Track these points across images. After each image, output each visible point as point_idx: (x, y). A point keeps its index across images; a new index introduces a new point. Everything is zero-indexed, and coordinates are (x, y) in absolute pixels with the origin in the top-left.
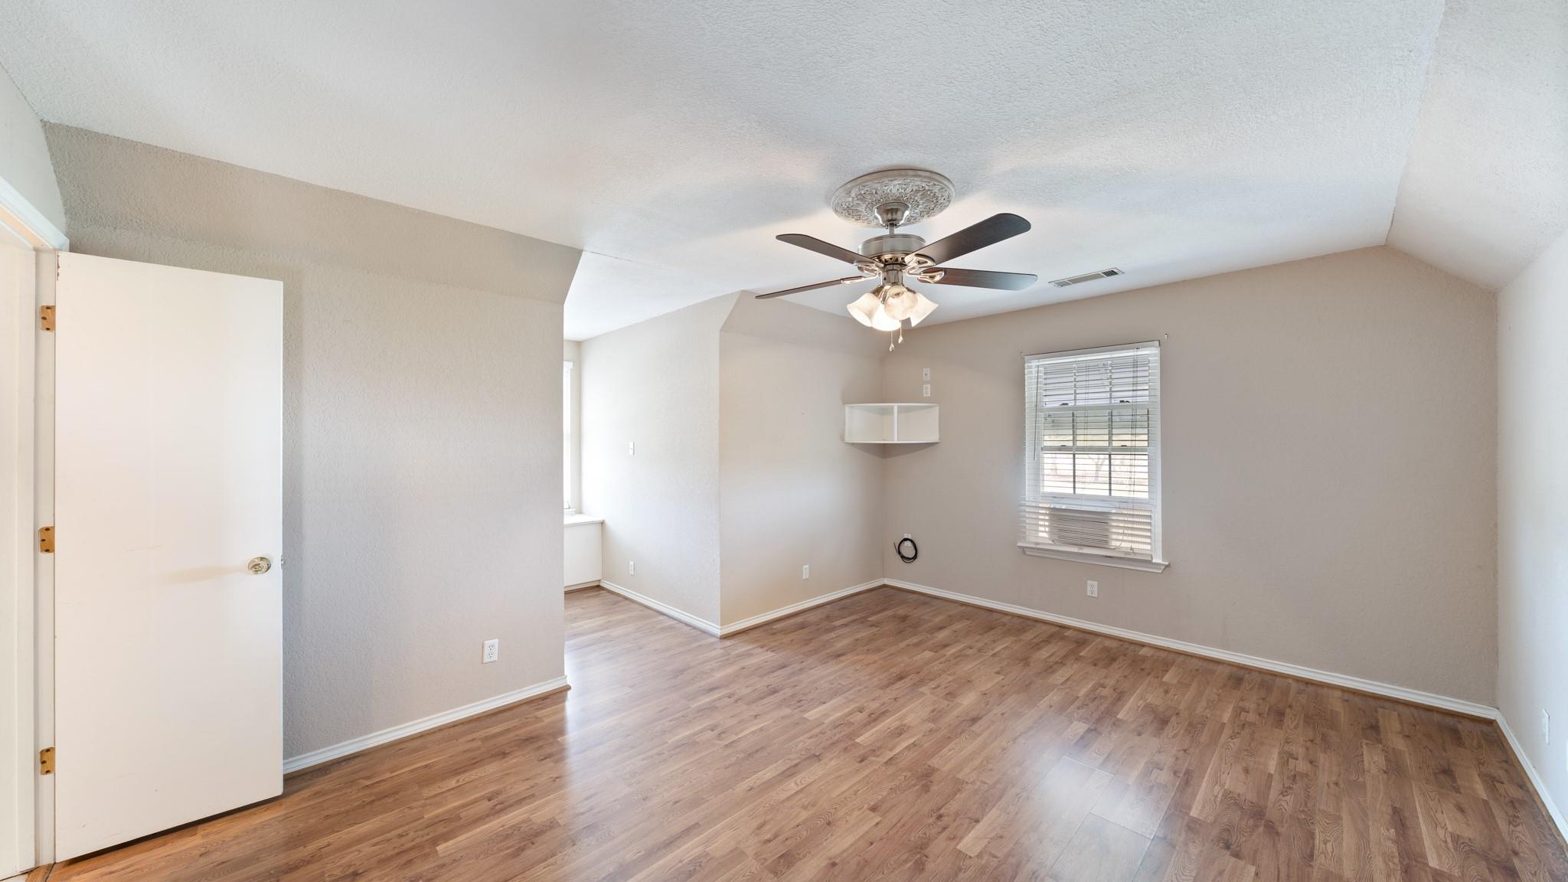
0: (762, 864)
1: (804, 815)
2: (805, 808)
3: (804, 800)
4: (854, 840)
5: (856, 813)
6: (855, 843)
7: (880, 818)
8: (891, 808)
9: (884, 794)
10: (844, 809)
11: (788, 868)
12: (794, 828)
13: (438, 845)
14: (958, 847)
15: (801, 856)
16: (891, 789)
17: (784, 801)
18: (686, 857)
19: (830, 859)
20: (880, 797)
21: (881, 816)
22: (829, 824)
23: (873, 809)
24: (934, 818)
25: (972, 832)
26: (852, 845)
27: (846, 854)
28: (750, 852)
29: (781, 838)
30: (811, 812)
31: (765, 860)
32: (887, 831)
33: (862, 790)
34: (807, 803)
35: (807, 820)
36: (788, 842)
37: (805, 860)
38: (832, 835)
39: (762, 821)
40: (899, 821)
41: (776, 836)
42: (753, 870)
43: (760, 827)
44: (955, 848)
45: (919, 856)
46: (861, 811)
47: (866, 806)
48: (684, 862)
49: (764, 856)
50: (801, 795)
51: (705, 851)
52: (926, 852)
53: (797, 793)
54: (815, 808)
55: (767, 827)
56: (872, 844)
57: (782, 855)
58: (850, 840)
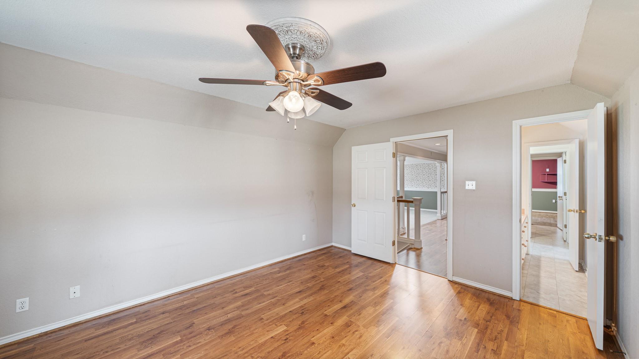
0: (356, 324)
1: (343, 342)
2: (344, 345)
3: (345, 349)
4: (324, 331)
5: (321, 342)
6: (324, 330)
7: (311, 339)
8: (305, 344)
9: (306, 352)
10: (326, 344)
11: (347, 323)
12: (347, 336)
13: (478, 332)
14: (287, 328)
15: (343, 326)
16: (301, 354)
17: (354, 348)
18: (383, 326)
19: (333, 325)
20: (309, 350)
21: (311, 340)
22: (333, 337)
23: (313, 343)
24: (289, 339)
25: (277, 333)
26: (325, 329)
27: (327, 326)
28: (361, 328)
29: (351, 332)
30: (341, 342)
31: (355, 325)
32: (310, 334)
33: (316, 354)
34: (343, 347)
35: (343, 339)
36: (348, 331)
37: (342, 325)
38: (332, 333)
39: (361, 339)
40: (304, 338)
41: (354, 333)
42: (358, 322)
43: (361, 337)
44: (288, 328)
45: (302, 326)
46: (319, 343)
47: (316, 345)
48: (383, 325)
49: (356, 326)
50: (346, 351)
51: (378, 328)
52: (299, 327)
53: (348, 353)
54: (339, 344)
55: (358, 336)
56: (317, 330)
57: (350, 326)
58: (325, 331)
